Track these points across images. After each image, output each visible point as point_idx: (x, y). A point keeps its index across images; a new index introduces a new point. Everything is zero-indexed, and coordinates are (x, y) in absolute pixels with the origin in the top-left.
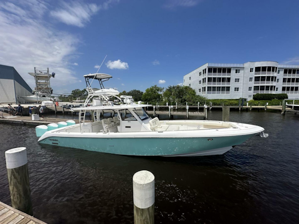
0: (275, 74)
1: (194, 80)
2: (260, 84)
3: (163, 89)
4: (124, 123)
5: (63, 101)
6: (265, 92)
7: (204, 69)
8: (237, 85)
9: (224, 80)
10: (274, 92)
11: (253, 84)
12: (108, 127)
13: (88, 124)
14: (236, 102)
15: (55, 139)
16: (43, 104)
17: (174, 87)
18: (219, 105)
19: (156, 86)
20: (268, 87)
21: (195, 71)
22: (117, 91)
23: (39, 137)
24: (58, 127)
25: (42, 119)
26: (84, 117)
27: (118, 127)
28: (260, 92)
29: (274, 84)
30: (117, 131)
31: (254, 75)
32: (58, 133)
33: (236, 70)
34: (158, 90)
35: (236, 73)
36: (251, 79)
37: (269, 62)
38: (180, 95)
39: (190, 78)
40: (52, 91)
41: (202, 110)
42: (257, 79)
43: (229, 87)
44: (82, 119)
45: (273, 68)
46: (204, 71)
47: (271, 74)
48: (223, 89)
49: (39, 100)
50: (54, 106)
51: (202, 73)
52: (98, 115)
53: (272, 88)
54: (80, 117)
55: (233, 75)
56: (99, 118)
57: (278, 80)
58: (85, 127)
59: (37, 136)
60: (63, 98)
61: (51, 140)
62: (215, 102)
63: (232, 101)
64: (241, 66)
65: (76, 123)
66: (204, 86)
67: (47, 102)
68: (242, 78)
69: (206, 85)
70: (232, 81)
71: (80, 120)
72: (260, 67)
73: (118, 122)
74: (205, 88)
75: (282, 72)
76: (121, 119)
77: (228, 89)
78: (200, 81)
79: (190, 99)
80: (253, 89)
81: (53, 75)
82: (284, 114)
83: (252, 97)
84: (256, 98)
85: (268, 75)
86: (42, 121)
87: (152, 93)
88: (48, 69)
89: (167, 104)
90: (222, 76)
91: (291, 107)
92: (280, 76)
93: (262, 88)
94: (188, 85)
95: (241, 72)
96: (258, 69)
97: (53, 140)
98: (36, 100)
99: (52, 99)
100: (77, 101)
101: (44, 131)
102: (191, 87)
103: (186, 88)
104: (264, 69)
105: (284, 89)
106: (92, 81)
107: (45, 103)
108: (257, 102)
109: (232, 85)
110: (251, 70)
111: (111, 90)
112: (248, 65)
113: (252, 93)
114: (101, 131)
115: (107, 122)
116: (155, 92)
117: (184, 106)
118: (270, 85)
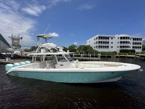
0: (129, 40)
1: (92, 42)
2: (123, 45)
3: (77, 46)
4: (59, 63)
5: (26, 52)
6: (125, 49)
7: (97, 37)
8: (112, 45)
9: (106, 42)
10: (129, 49)
11: (119, 45)
12: (49, 65)
13: (38, 63)
14: (112, 53)
15: (16, 72)
16: (15, 53)
17: (82, 46)
18: (104, 54)
19: (74, 45)
20: (126, 46)
21: (92, 38)
22: (55, 45)
23: (7, 71)
24: (20, 65)
25: (12, 60)
26: (35, 59)
27: (56, 65)
28: (123, 49)
29: (129, 45)
30: (55, 68)
31: (120, 40)
32: (19, 69)
33: (112, 38)
34: (75, 47)
35: (112, 39)
36: (118, 42)
37: (126, 35)
38: (85, 49)
39: (90, 41)
40: (20, 46)
41: (96, 57)
42: (121, 42)
43: (109, 46)
44: (34, 60)
45: (128, 37)
46: (97, 38)
47: (128, 40)
48: (106, 47)
49: (13, 51)
50: (21, 54)
51: (96, 39)
52: (44, 59)
53: (128, 47)
54: (33, 59)
55: (110, 40)
56: (44, 60)
57: (130, 43)
58: (36, 65)
59: (6, 70)
60: (26, 51)
61: (14, 73)
62: (102, 53)
63: (111, 53)
64: (114, 36)
65: (31, 63)
66: (97, 45)
67: (17, 52)
68: (114, 42)
69: (98, 45)
70: (110, 43)
71: (33, 61)
72: (122, 37)
73: (55, 62)
74: (97, 46)
75: (132, 40)
76: (57, 61)
77: (108, 47)
78: (95, 43)
79: (90, 51)
80: (119, 47)
81: (22, 38)
82: (136, 59)
83: (119, 51)
84: (121, 51)
85: (126, 41)
86: (12, 61)
87: (72, 48)
88: (19, 35)
89: (79, 53)
90: (105, 40)
91: (139, 56)
92: (131, 41)
93: (124, 47)
94: (89, 45)
95: (114, 39)
96: (121, 38)
97: (16, 73)
98: (11, 51)
99: (20, 50)
100: (34, 51)
101: (10, 67)
102: (90, 46)
103: (88, 46)
104: (124, 38)
105: (133, 47)
106: (41, 39)
107: (16, 52)
108: (122, 53)
109: (110, 45)
110: (118, 38)
111: (52, 44)
112: (117, 36)
113: (119, 49)
114: (45, 67)
115: (49, 62)
116: (73, 48)
117: (88, 55)
118: (127, 45)
